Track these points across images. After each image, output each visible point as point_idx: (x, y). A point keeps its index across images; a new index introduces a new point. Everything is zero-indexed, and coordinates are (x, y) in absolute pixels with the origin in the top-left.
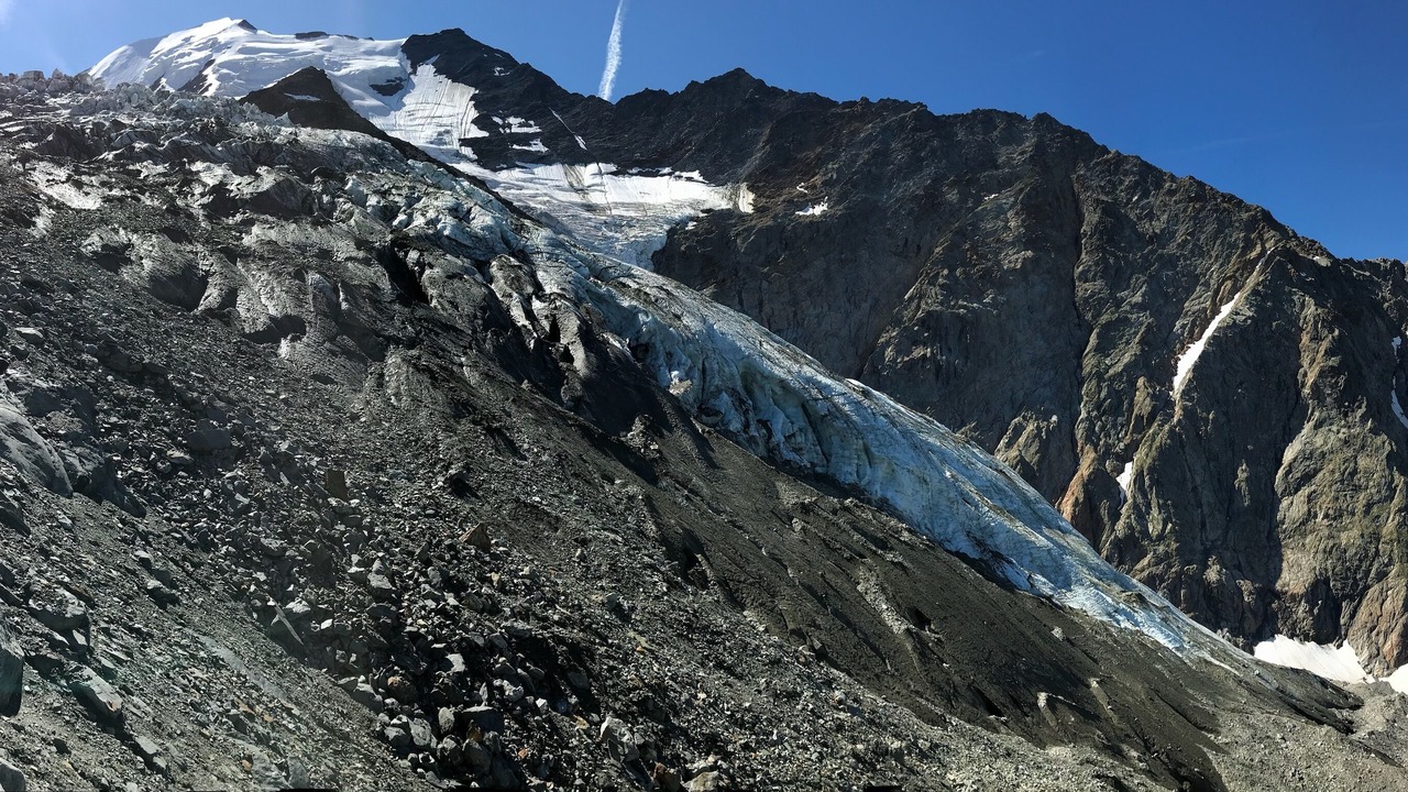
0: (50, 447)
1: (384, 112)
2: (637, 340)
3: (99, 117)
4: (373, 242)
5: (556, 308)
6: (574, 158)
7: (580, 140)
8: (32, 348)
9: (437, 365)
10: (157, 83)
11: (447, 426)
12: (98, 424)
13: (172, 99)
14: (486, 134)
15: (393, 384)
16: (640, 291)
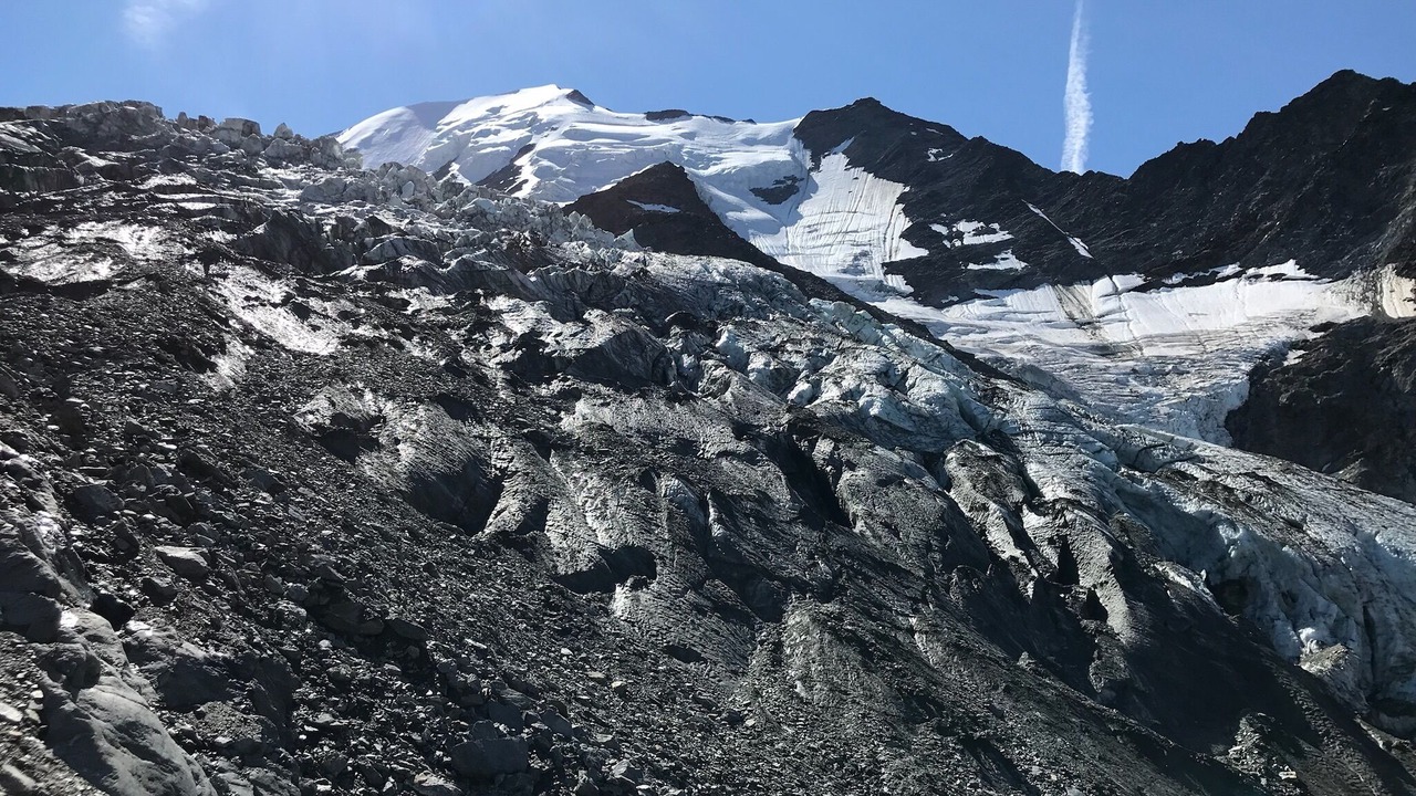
0: (197, 767)
1: (771, 229)
2: (1221, 572)
3: (347, 210)
4: (759, 427)
5: (1066, 525)
6: (1071, 273)
7: (1078, 245)
8: (184, 584)
9: (871, 632)
10: (444, 170)
11: (893, 738)
12: (295, 726)
13: (466, 196)
14: (923, 252)
15: (798, 661)
16: (1215, 484)
